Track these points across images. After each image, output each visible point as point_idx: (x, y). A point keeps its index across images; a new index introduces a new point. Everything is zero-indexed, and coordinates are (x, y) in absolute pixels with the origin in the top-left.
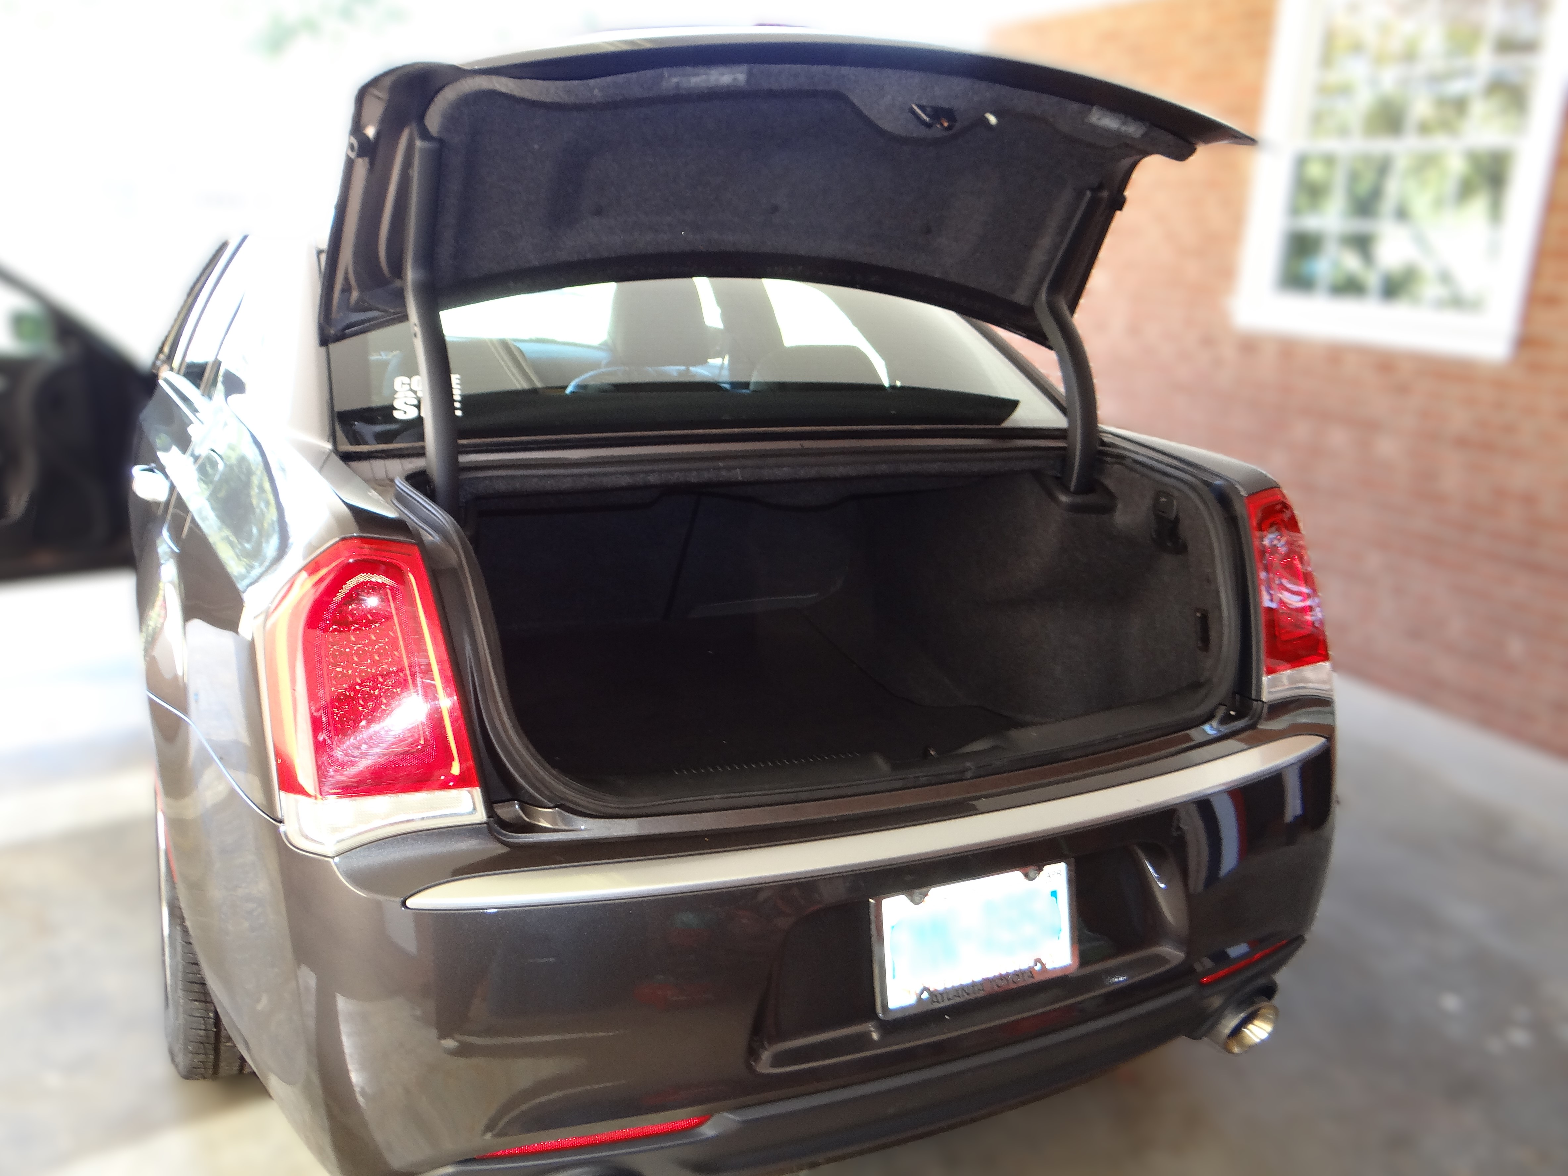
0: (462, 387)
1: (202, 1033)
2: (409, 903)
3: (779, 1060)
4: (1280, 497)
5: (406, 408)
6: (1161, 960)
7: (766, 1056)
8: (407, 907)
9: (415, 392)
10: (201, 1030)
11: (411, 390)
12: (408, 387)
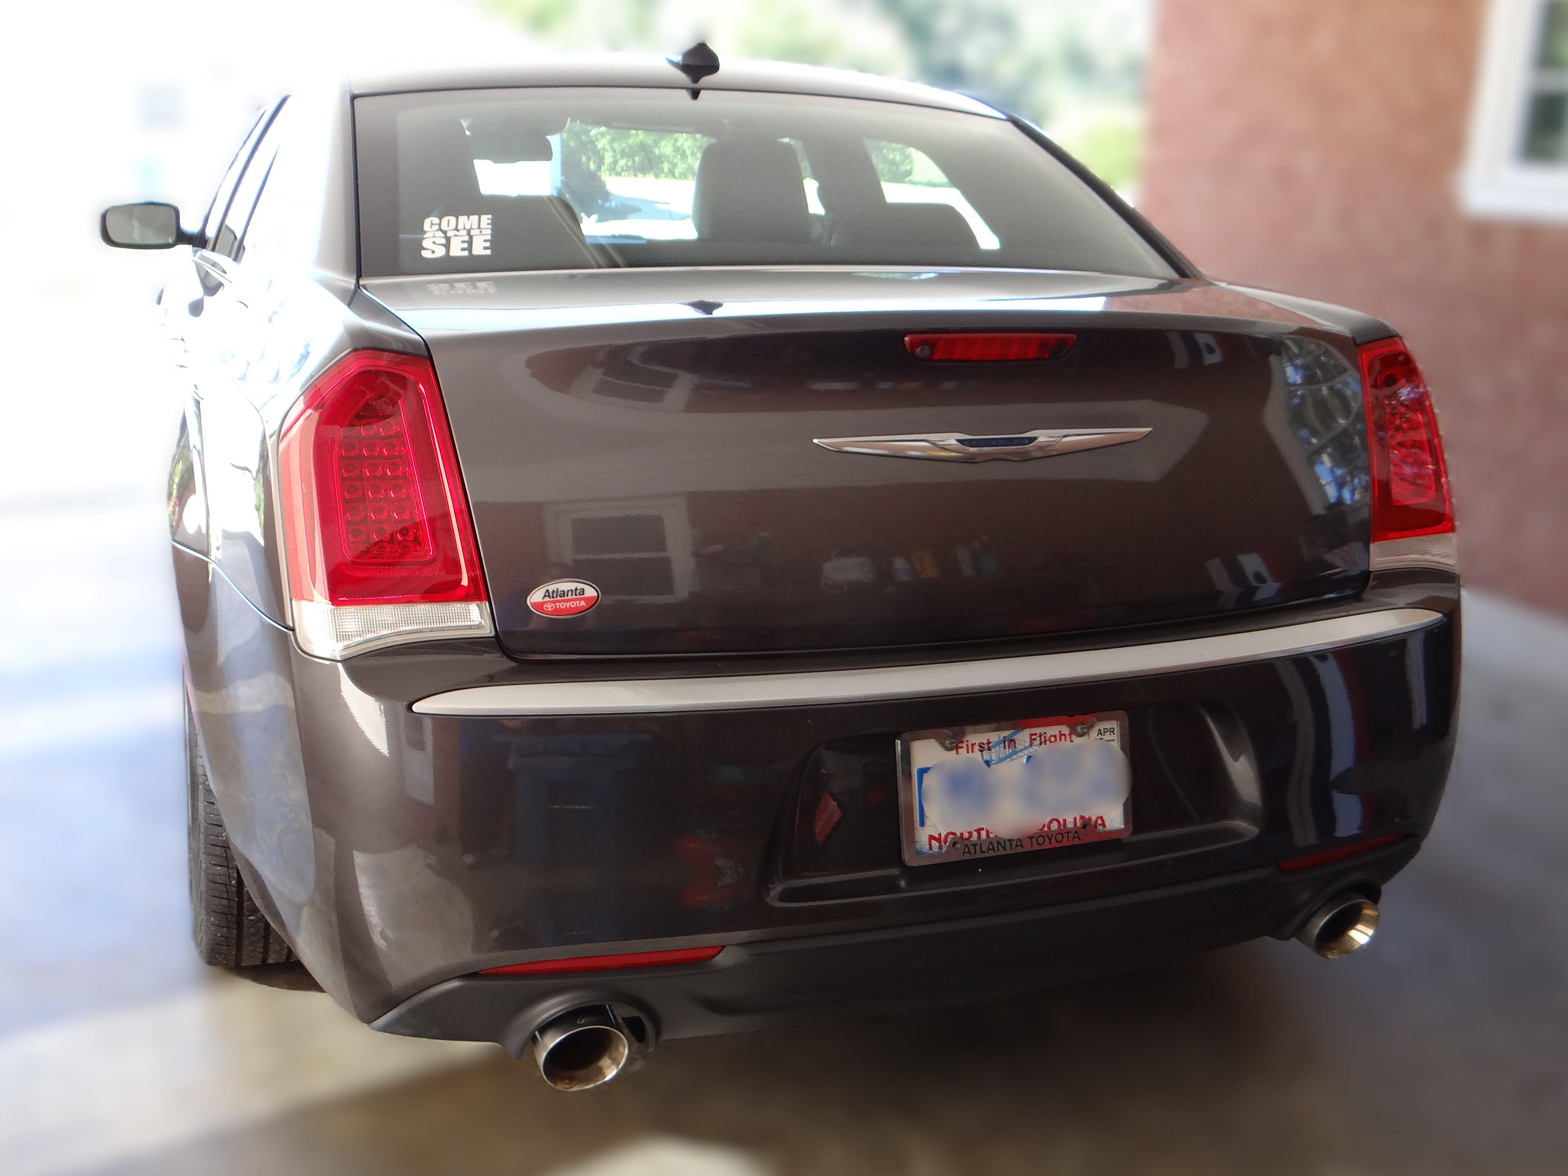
0: (492, 226)
1: (224, 902)
2: (414, 708)
3: (788, 895)
4: (1401, 348)
5: (434, 247)
6: (1235, 834)
7: (777, 890)
8: (413, 712)
9: (445, 232)
10: (223, 898)
11: (440, 229)
12: (437, 227)
